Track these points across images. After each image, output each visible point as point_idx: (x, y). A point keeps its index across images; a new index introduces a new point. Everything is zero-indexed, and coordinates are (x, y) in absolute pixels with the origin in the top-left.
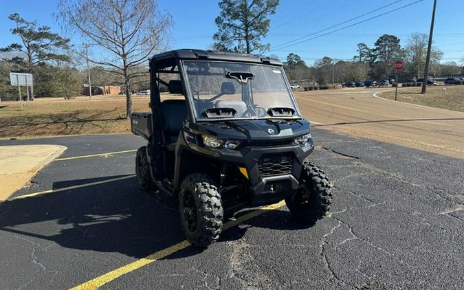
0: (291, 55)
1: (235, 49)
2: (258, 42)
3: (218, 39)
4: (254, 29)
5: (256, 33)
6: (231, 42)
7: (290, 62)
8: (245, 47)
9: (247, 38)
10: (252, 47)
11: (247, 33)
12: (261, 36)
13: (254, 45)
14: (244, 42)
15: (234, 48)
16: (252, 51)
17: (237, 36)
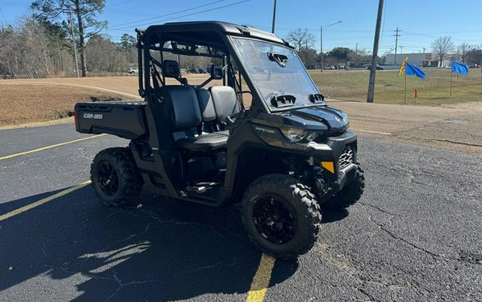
0: (125, 35)
1: (64, 22)
2: (93, 17)
3: (38, 9)
4: (87, 3)
5: (89, 7)
6: (56, 15)
7: (125, 44)
8: (77, 22)
9: (77, 11)
10: (85, 22)
11: (77, 6)
12: (95, 11)
13: (88, 20)
14: (75, 16)
15: (61, 21)
16: (86, 27)
17: (65, 8)
